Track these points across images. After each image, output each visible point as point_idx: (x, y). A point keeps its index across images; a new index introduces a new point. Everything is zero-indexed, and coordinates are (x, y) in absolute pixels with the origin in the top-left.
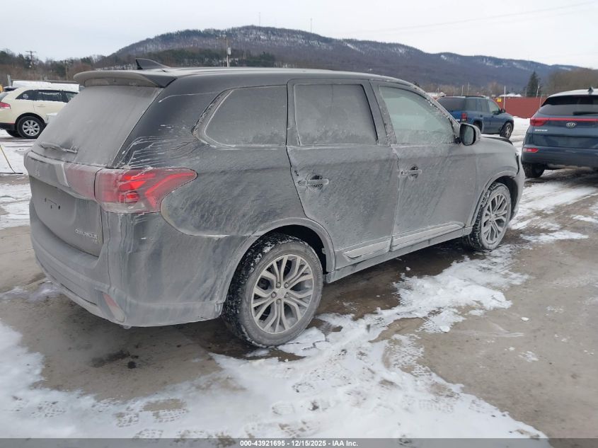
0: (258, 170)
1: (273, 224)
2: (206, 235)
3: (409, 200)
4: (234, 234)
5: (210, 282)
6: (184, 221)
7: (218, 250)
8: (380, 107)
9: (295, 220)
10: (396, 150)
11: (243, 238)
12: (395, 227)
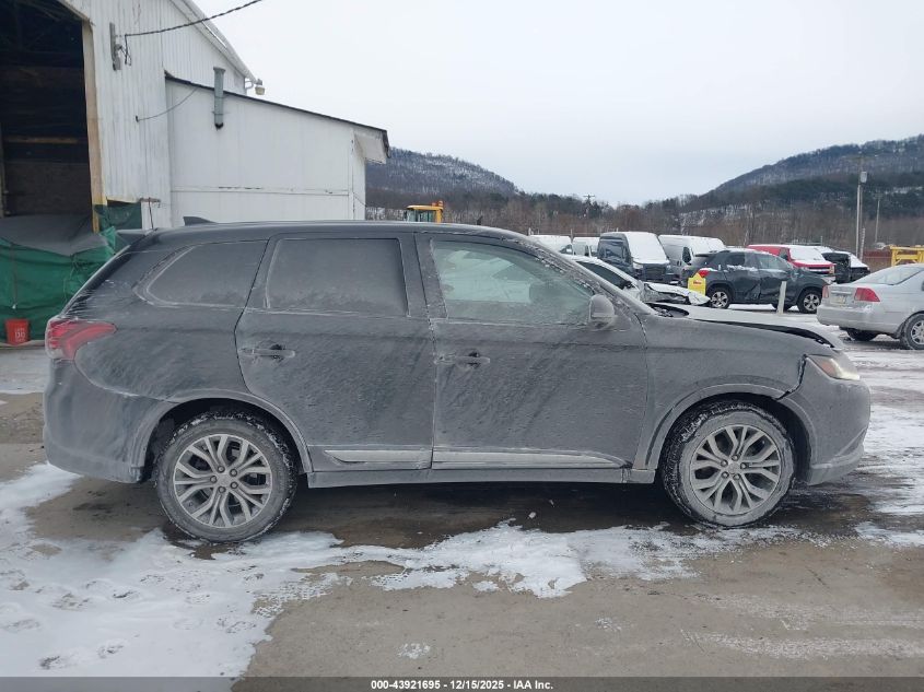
0: (188, 331)
1: (193, 393)
2: (116, 391)
3: (462, 398)
4: (145, 394)
5: (120, 442)
6: (94, 372)
7: (128, 409)
8: (423, 268)
9: (228, 393)
10: (434, 325)
11: (155, 402)
12: (438, 435)
